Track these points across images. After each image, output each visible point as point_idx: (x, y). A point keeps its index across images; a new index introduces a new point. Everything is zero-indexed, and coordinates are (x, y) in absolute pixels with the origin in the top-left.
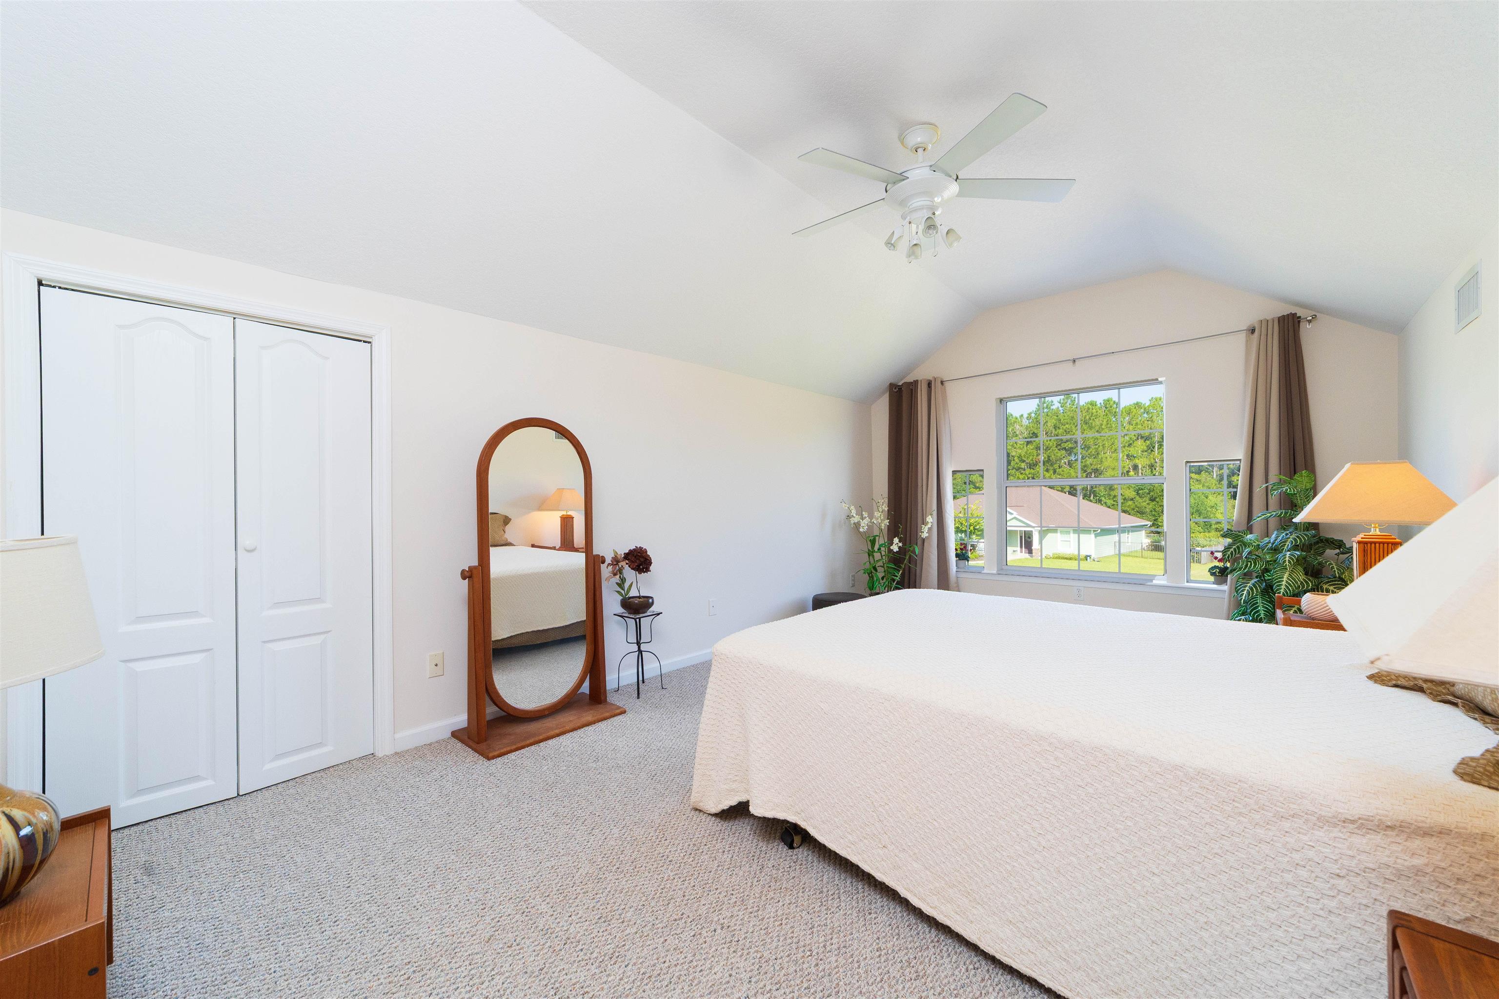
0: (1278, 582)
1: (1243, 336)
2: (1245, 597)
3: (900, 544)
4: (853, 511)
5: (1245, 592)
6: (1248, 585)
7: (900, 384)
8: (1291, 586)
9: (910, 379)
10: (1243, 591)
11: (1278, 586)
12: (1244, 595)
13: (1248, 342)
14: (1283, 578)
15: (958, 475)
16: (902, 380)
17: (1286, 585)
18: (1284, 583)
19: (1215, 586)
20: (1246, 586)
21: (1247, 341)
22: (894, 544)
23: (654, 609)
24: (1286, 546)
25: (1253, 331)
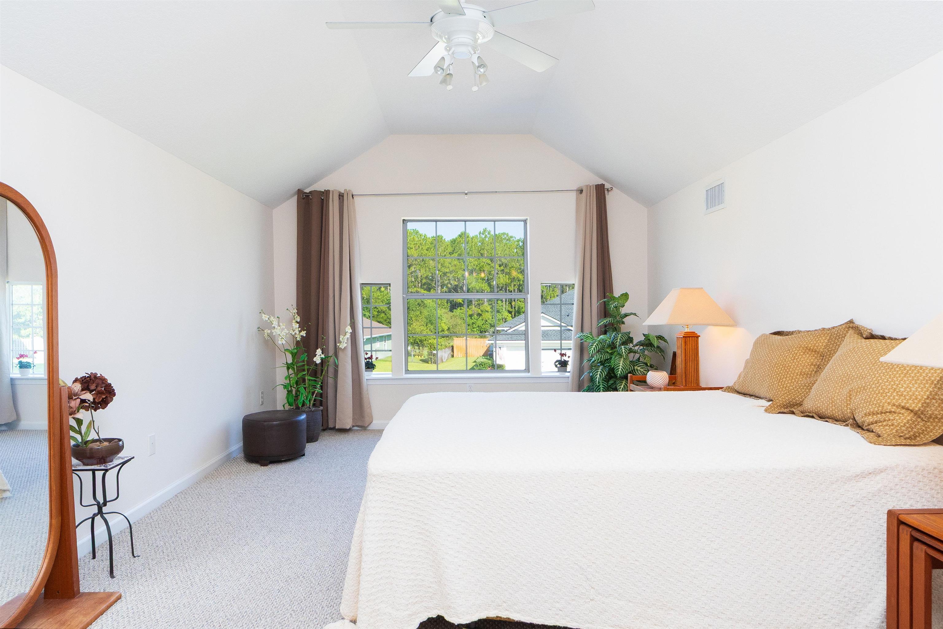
0: (617, 367)
1: (573, 195)
2: (599, 379)
3: (323, 356)
4: (274, 323)
5: (598, 376)
6: (599, 370)
7: (307, 191)
8: (624, 369)
9: (320, 186)
10: (597, 375)
11: (617, 369)
12: (598, 378)
13: (578, 200)
14: (620, 363)
15: (367, 288)
16: (308, 187)
17: (622, 369)
18: (620, 367)
19: (558, 374)
20: (598, 371)
21: (577, 198)
22: (317, 356)
23: (124, 454)
24: (618, 342)
25: (581, 191)
